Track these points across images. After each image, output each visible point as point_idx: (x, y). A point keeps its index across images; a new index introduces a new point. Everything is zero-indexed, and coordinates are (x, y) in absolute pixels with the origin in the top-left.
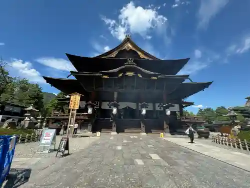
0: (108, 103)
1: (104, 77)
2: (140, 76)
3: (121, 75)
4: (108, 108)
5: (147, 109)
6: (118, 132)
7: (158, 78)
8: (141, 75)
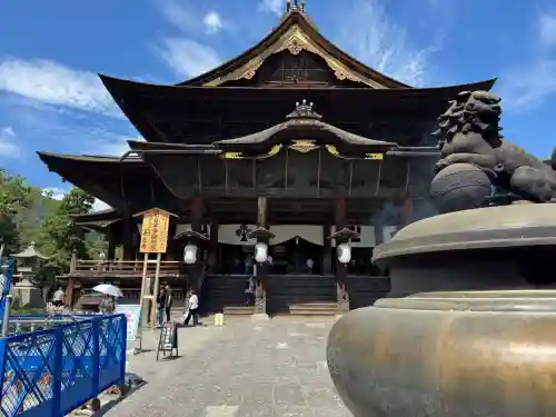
0: (238, 227)
1: (229, 155)
2: (332, 150)
3: (276, 150)
4: (237, 241)
5: (355, 245)
6: (271, 311)
7: (385, 156)
8: (337, 149)
